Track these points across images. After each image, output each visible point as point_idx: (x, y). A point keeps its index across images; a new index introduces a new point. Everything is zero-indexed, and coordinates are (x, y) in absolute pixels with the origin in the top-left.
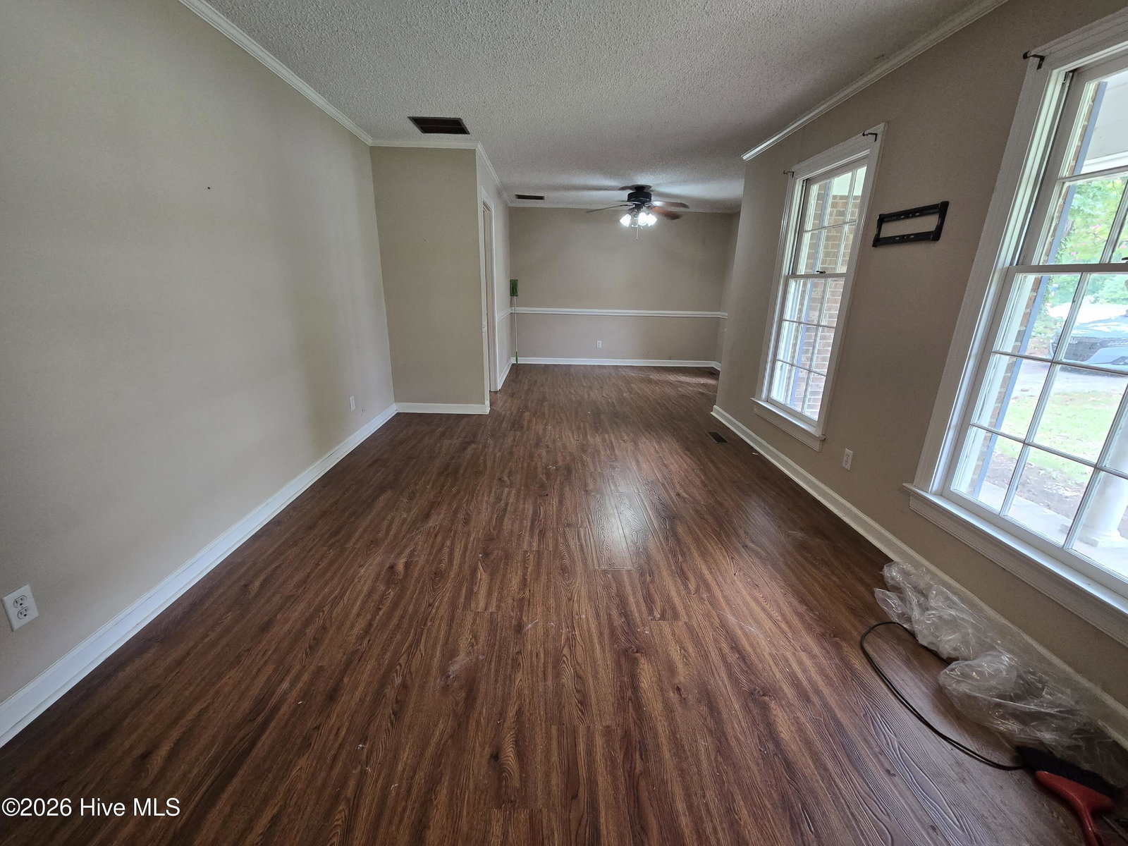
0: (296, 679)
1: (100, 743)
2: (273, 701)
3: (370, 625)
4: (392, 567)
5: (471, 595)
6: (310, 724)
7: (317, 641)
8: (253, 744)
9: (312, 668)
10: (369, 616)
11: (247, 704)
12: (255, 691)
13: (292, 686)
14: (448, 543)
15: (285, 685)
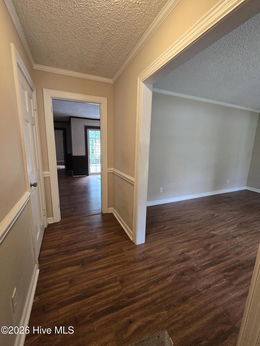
0: (186, 218)
1: (162, 210)
2: (181, 218)
3: (202, 219)
4: (214, 214)
5: (228, 227)
6: (184, 223)
7: (192, 216)
8: (176, 220)
9: (189, 218)
10: (203, 218)
11: (177, 216)
12: (180, 215)
13: (184, 218)
14: (232, 217)
15: (184, 217)
